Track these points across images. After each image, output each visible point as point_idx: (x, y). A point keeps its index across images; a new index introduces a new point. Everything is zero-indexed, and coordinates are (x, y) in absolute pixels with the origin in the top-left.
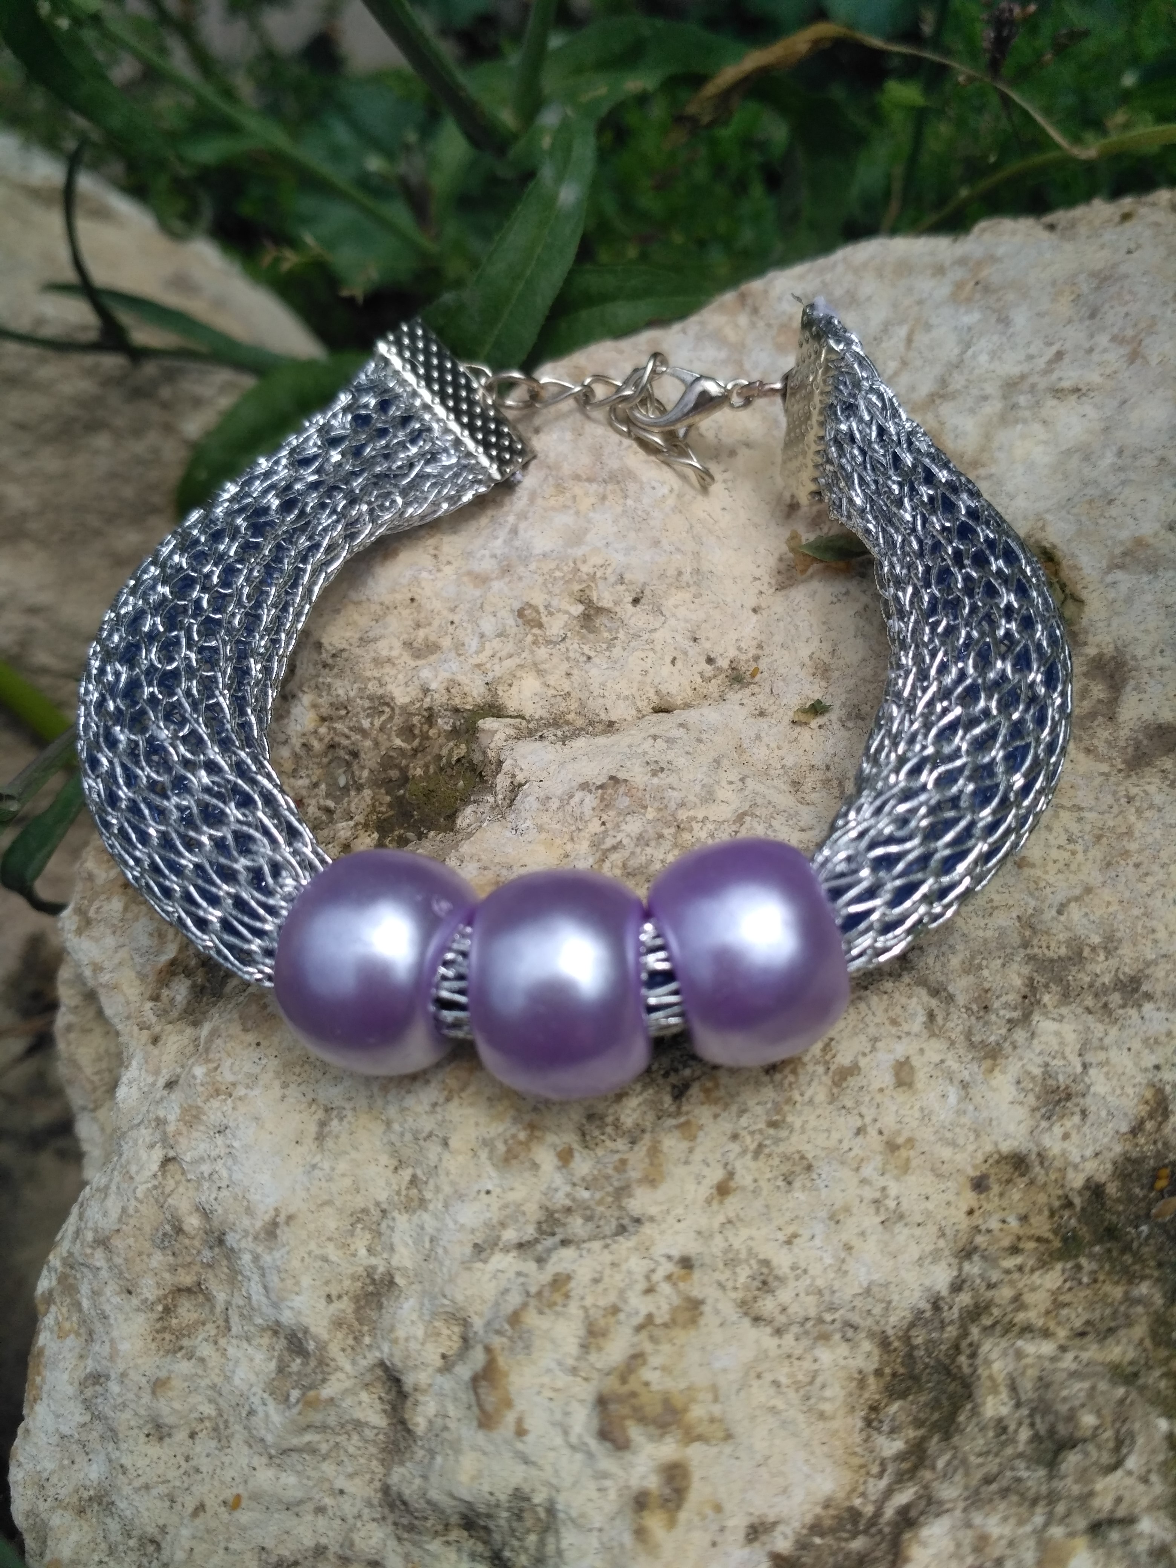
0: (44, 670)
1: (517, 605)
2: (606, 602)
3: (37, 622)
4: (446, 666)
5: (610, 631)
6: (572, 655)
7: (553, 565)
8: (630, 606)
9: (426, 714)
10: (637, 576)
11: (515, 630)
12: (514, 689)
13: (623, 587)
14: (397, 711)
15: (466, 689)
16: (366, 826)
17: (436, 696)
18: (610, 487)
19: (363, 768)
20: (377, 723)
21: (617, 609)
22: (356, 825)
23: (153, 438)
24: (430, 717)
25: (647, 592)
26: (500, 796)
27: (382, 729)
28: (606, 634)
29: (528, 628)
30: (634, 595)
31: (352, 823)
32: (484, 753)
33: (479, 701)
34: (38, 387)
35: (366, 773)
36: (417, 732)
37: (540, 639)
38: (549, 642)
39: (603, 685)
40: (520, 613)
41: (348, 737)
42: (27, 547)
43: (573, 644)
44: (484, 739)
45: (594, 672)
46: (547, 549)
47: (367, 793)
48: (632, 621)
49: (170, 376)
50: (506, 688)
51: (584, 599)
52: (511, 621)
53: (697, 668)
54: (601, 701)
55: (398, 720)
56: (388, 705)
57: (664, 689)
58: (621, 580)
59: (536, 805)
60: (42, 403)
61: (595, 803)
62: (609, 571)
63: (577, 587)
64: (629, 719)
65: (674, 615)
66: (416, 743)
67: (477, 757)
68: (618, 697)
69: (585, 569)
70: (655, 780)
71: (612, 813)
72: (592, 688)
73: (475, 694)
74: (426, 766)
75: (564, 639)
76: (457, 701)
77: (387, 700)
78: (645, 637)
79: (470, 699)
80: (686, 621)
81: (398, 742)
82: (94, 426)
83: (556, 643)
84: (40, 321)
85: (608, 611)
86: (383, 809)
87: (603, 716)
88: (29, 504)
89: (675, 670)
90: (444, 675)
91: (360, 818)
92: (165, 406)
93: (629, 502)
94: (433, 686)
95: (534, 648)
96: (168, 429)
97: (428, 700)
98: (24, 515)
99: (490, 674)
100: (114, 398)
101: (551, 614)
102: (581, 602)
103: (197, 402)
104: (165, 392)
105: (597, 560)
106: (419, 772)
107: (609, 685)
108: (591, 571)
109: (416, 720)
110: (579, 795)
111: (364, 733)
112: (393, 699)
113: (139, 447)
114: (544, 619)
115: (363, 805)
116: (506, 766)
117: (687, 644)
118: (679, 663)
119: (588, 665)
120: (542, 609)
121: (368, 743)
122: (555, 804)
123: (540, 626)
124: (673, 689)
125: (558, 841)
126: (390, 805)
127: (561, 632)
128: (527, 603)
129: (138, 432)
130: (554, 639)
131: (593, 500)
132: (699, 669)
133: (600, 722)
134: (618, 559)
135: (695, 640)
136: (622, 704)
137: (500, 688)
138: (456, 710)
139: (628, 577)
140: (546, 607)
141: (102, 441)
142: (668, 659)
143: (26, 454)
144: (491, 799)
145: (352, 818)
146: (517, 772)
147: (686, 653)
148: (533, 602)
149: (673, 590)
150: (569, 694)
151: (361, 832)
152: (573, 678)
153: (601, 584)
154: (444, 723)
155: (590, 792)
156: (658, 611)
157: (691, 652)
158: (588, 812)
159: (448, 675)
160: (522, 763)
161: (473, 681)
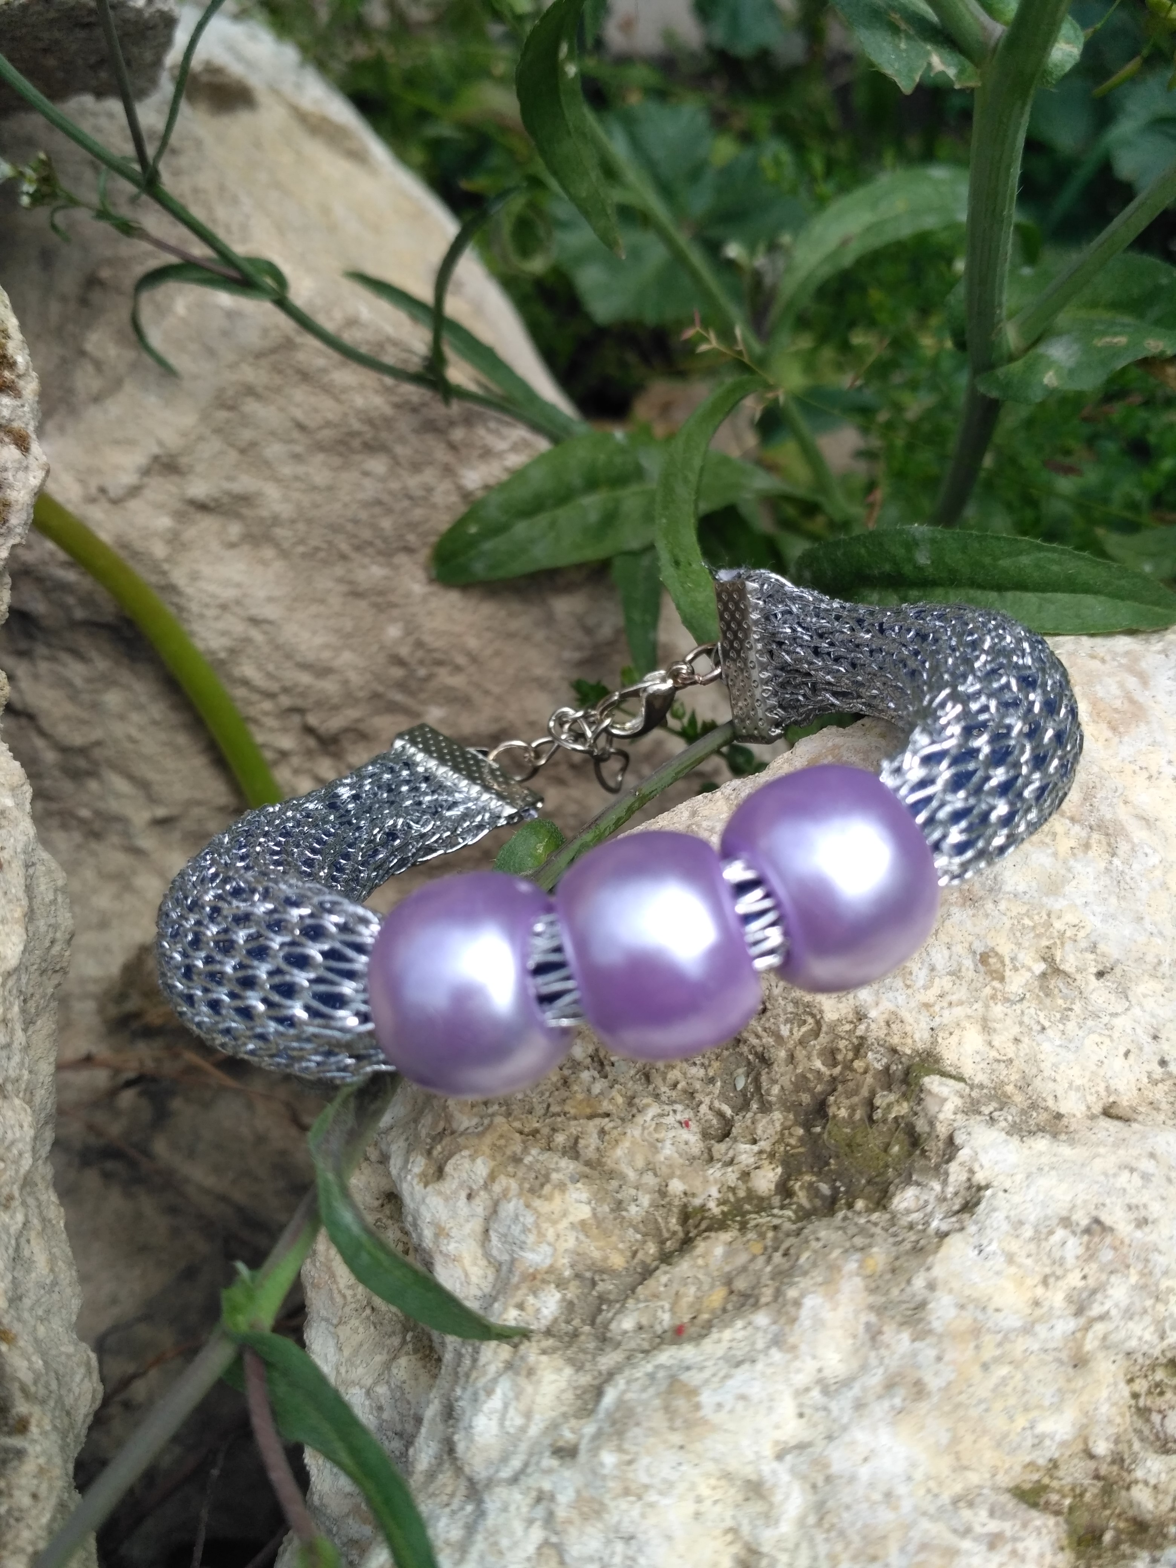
0: (245, 682)
1: (979, 948)
2: (1068, 966)
3: (256, 635)
4: (891, 995)
5: (1065, 998)
6: (1026, 1019)
7: (1023, 910)
8: (1093, 978)
9: (855, 1041)
10: (1111, 950)
11: (971, 974)
12: (954, 1039)
13: (1093, 956)
14: (824, 1029)
15: (908, 1029)
16: (772, 1155)
17: (873, 1026)
18: (1095, 836)
19: (774, 1082)
20: (798, 1034)
21: (1078, 977)
22: (761, 1152)
23: (429, 476)
24: (859, 1048)
25: (1118, 971)
26: (950, 1190)
27: (802, 1042)
28: (1060, 1002)
29: (988, 979)
30: (1101, 968)
31: (756, 1148)
32: (931, 1124)
33: (920, 1046)
34: (328, 390)
35: (776, 1090)
36: (840, 1057)
37: (999, 994)
38: (1007, 1000)
39: (1055, 1067)
40: (984, 959)
41: (758, 1036)
42: (268, 553)
43: (1030, 1009)
44: (931, 1105)
45: (1046, 1046)
46: (1021, 888)
47: (777, 1115)
48: (1094, 997)
49: (468, 421)
50: (946, 1035)
51: (1048, 958)
52: (968, 963)
53: (1147, 1067)
54: (1051, 1085)
55: (823, 1039)
56: (813, 1016)
57: (1114, 1084)
58: (1093, 948)
59: (1005, 1227)
60: (329, 409)
61: (1080, 1250)
62: (1082, 934)
63: (1045, 942)
64: (1079, 1115)
65: (1140, 1005)
66: (837, 1070)
67: (921, 1126)
68: (1071, 1084)
69: (1058, 925)
70: (1139, 1234)
71: (1094, 1266)
72: (1042, 1066)
73: (917, 1037)
74: (852, 1109)
75: (1022, 999)
76: (895, 1040)
77: (815, 1011)
78: (1106, 1019)
79: (909, 1041)
80: (1153, 1016)
81: (818, 1064)
82: (371, 448)
83: (1013, 1003)
84: (352, 322)
85: (1066, 974)
86: (793, 1141)
87: (1050, 1103)
88: (285, 510)
89: (1126, 1064)
90: (887, 1005)
91: (764, 1145)
92: (453, 447)
93: (1116, 861)
94: (873, 1014)
95: (991, 1003)
96: (448, 471)
97: (862, 1027)
98: (276, 521)
99: (937, 1019)
100: (405, 424)
101: (1016, 969)
102: (1044, 959)
103: (487, 454)
104: (458, 434)
105: (1070, 918)
106: (843, 1113)
107: (1062, 1067)
108: (1062, 928)
109: (842, 1044)
110: (1060, 1233)
111: (779, 1038)
112: (821, 1012)
113: (413, 482)
114: (1008, 973)
115: (771, 1131)
116: (963, 1155)
117: (1145, 1039)
118: (1131, 1057)
119: (1040, 1037)
120: (1007, 961)
121: (783, 1054)
122: (1028, 1232)
123: (1002, 979)
124: (1122, 1088)
125: (1029, 1282)
126: (801, 1139)
127: (1020, 991)
128: (992, 949)
129: (416, 467)
130: (1012, 997)
131: (1073, 843)
132: (1149, 1068)
133: (1046, 1109)
134: (1093, 922)
135: (1155, 1037)
136: (1073, 1095)
137: (941, 1034)
138: (894, 1051)
139: (1102, 947)
140: (1013, 959)
141: (378, 465)
142: (1122, 1051)
143: (297, 458)
144: (937, 1187)
145: (754, 1142)
146: (976, 1168)
147: (1141, 1049)
148: (999, 950)
149: (1146, 977)
150: (1011, 1061)
151: (766, 1163)
152: (1021, 1046)
153: (1069, 945)
154: (875, 1060)
155: (1074, 1233)
156: (1123, 993)
157: (1147, 1049)
158: (1070, 1261)
159: (891, 1007)
160: (984, 1159)
161: (917, 1021)
